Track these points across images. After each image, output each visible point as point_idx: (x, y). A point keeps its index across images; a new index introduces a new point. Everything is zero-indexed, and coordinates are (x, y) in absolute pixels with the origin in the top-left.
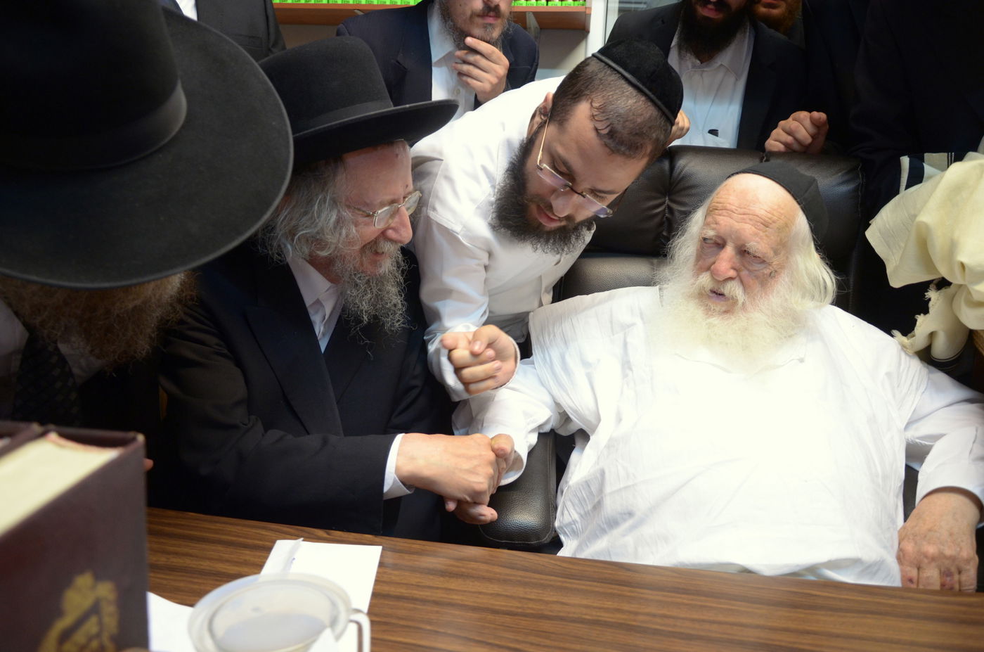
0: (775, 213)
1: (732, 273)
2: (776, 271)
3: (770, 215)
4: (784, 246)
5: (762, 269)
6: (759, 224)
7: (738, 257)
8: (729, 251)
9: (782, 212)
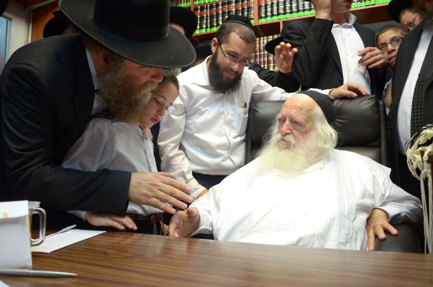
0: (305, 105)
1: (288, 131)
2: (308, 130)
3: (302, 106)
4: (310, 119)
5: (301, 129)
6: (298, 109)
7: (291, 125)
8: (287, 122)
9: (308, 104)
